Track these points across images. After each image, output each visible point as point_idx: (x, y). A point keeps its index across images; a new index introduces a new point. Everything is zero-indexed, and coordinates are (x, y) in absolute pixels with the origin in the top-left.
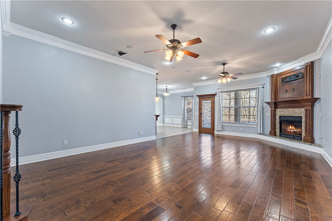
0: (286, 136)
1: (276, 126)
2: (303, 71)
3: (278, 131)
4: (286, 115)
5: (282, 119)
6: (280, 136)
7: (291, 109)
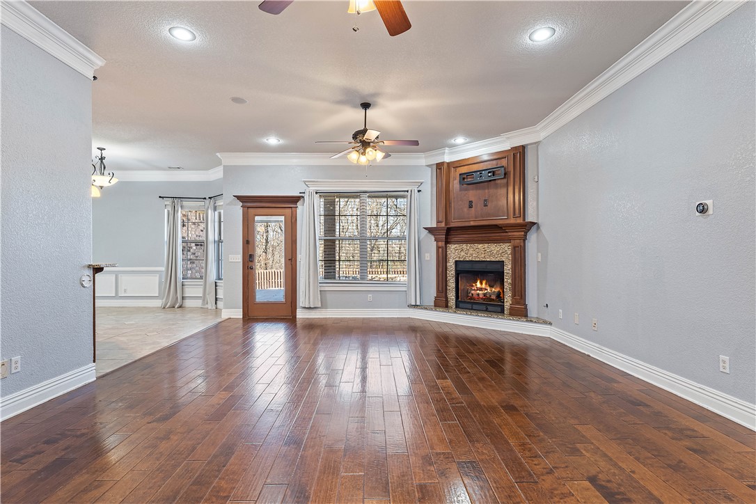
0: (469, 306)
1: (449, 284)
2: (504, 162)
3: (452, 295)
4: (470, 259)
5: (461, 267)
6: (457, 306)
7: (481, 245)
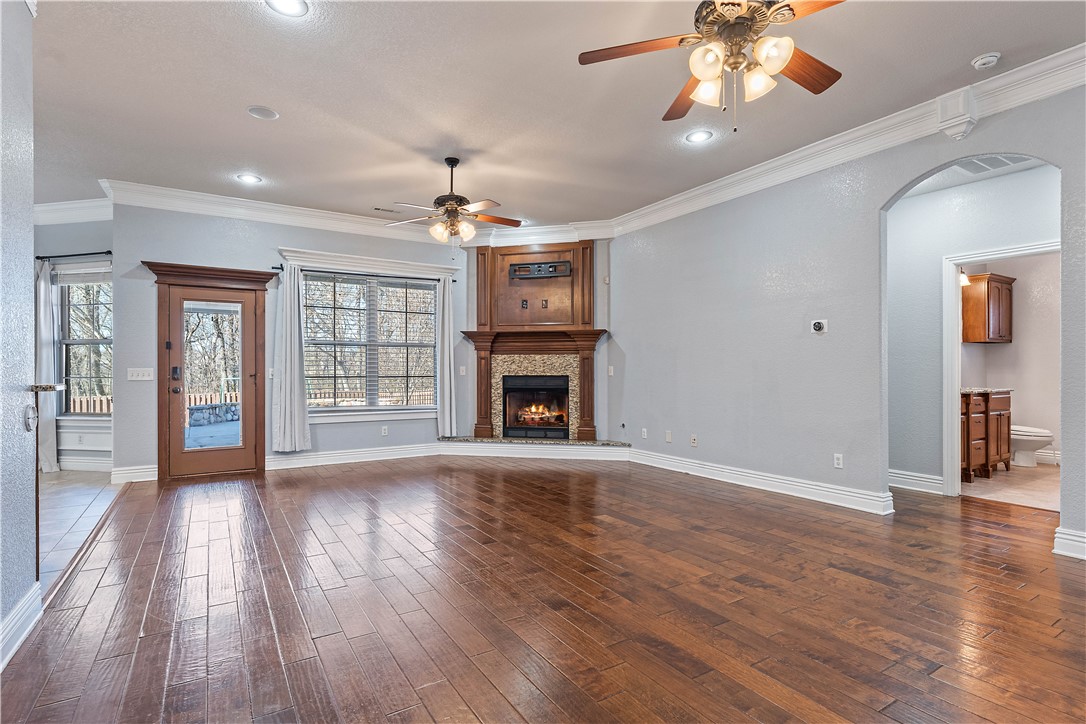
1: (494, 406)
2: (569, 257)
3: (498, 422)
4: (525, 373)
5: (510, 384)
6: (505, 435)
7: (540, 356)
